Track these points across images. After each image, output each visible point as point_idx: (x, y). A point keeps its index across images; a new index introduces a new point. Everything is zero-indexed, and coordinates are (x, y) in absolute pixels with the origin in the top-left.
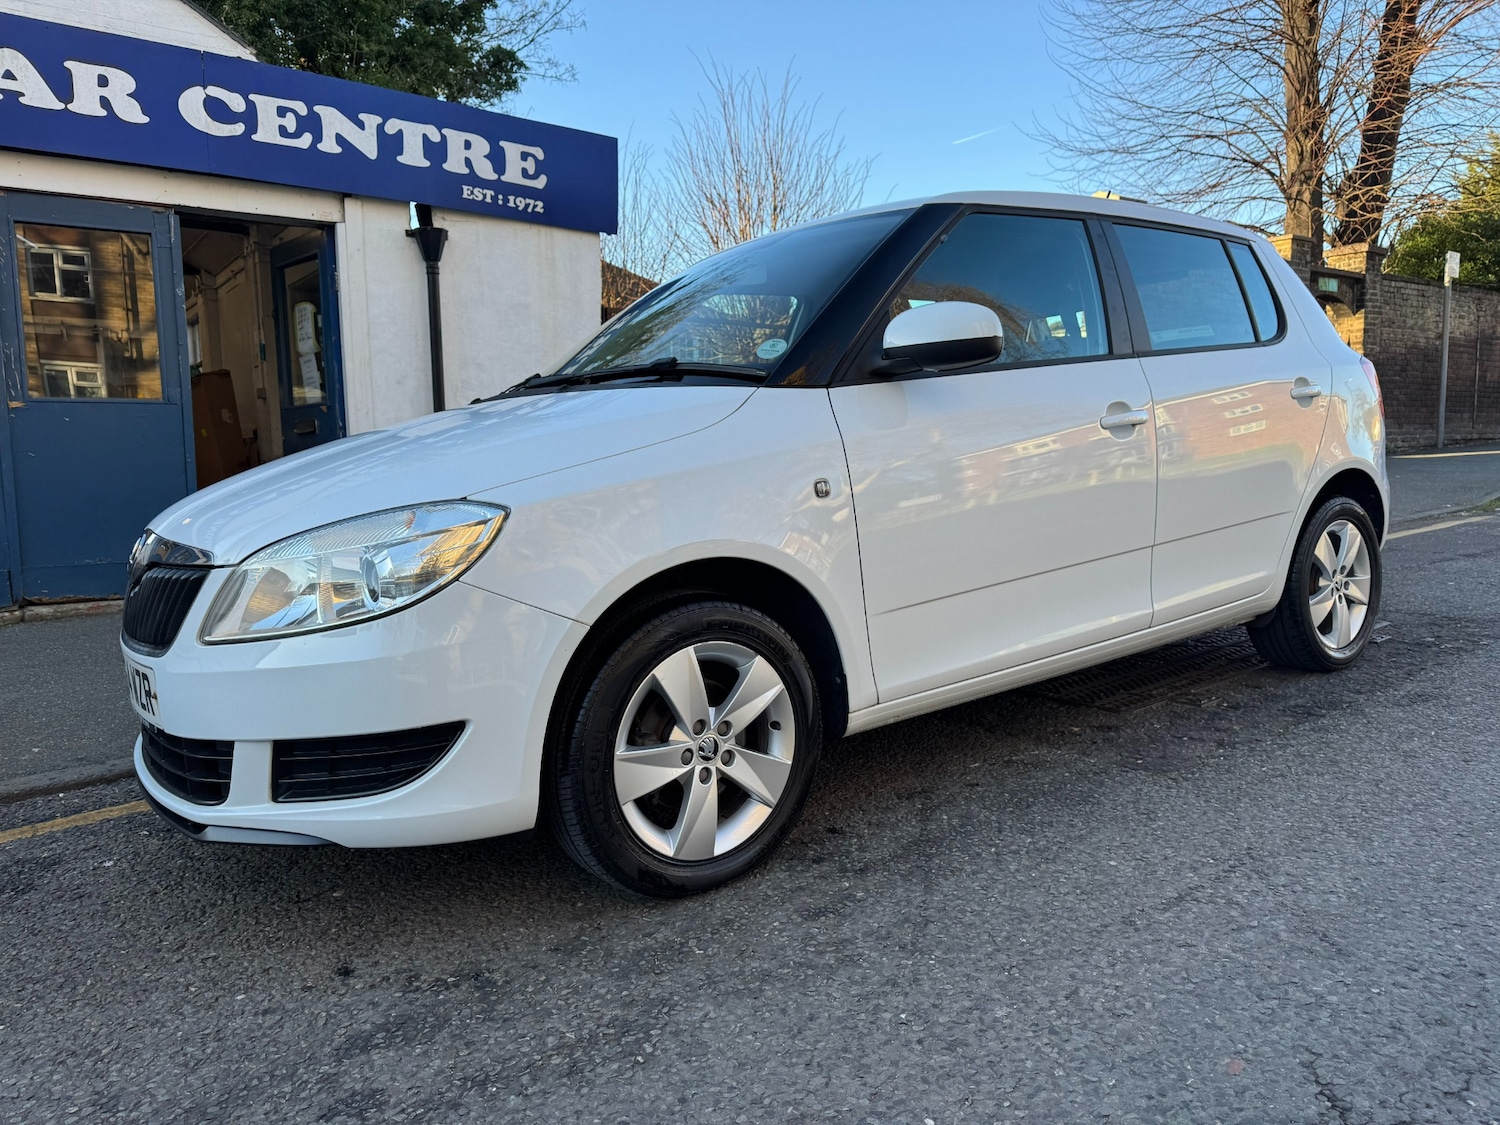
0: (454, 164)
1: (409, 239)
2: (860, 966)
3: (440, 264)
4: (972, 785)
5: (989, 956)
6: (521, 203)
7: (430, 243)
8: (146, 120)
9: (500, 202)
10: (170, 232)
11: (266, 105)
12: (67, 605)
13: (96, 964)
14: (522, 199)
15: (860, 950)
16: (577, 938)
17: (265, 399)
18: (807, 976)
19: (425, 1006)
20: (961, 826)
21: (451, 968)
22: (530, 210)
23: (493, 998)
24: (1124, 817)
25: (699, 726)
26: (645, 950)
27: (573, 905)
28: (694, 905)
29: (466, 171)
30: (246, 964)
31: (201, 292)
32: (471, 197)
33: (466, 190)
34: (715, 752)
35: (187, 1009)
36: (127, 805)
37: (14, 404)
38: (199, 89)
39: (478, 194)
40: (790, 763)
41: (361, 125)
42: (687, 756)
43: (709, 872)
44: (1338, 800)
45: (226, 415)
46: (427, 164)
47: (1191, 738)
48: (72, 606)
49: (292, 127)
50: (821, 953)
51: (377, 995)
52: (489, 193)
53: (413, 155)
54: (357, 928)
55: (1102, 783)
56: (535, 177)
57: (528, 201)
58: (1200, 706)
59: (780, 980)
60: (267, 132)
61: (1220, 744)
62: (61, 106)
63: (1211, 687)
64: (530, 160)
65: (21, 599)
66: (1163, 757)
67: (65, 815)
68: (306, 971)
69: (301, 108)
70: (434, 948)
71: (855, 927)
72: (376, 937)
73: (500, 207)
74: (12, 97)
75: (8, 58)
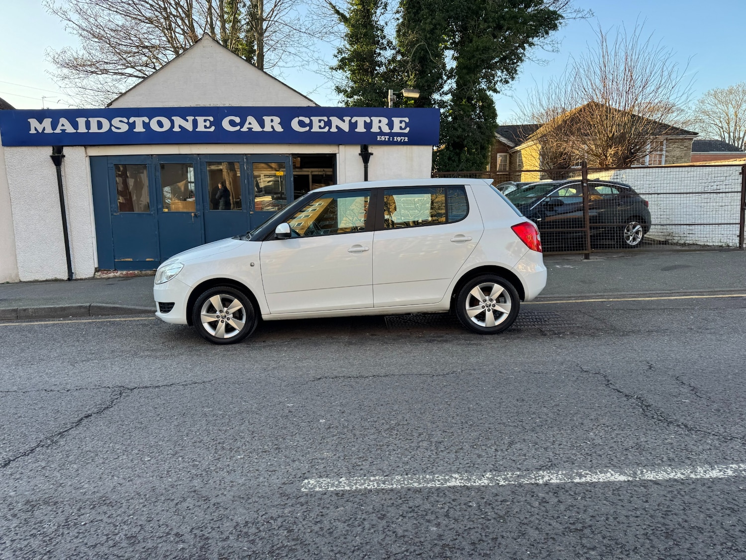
0: (375, 129)
1: (360, 155)
3: (368, 165)
6: (399, 139)
7: (366, 157)
8: (282, 130)
10: (290, 161)
11: (315, 120)
14: (399, 137)
22: (402, 141)
29: (379, 131)
32: (380, 140)
33: (378, 138)
34: (225, 316)
37: (251, 213)
38: (297, 118)
39: (383, 138)
40: (245, 323)
41: (344, 121)
42: (218, 317)
43: (220, 340)
46: (365, 130)
49: (323, 125)
52: (387, 137)
53: (361, 128)
56: (405, 129)
57: (402, 138)
60: (315, 129)
62: (262, 130)
64: (403, 122)
69: (325, 119)
73: (391, 141)
74: (250, 129)
75: (250, 119)
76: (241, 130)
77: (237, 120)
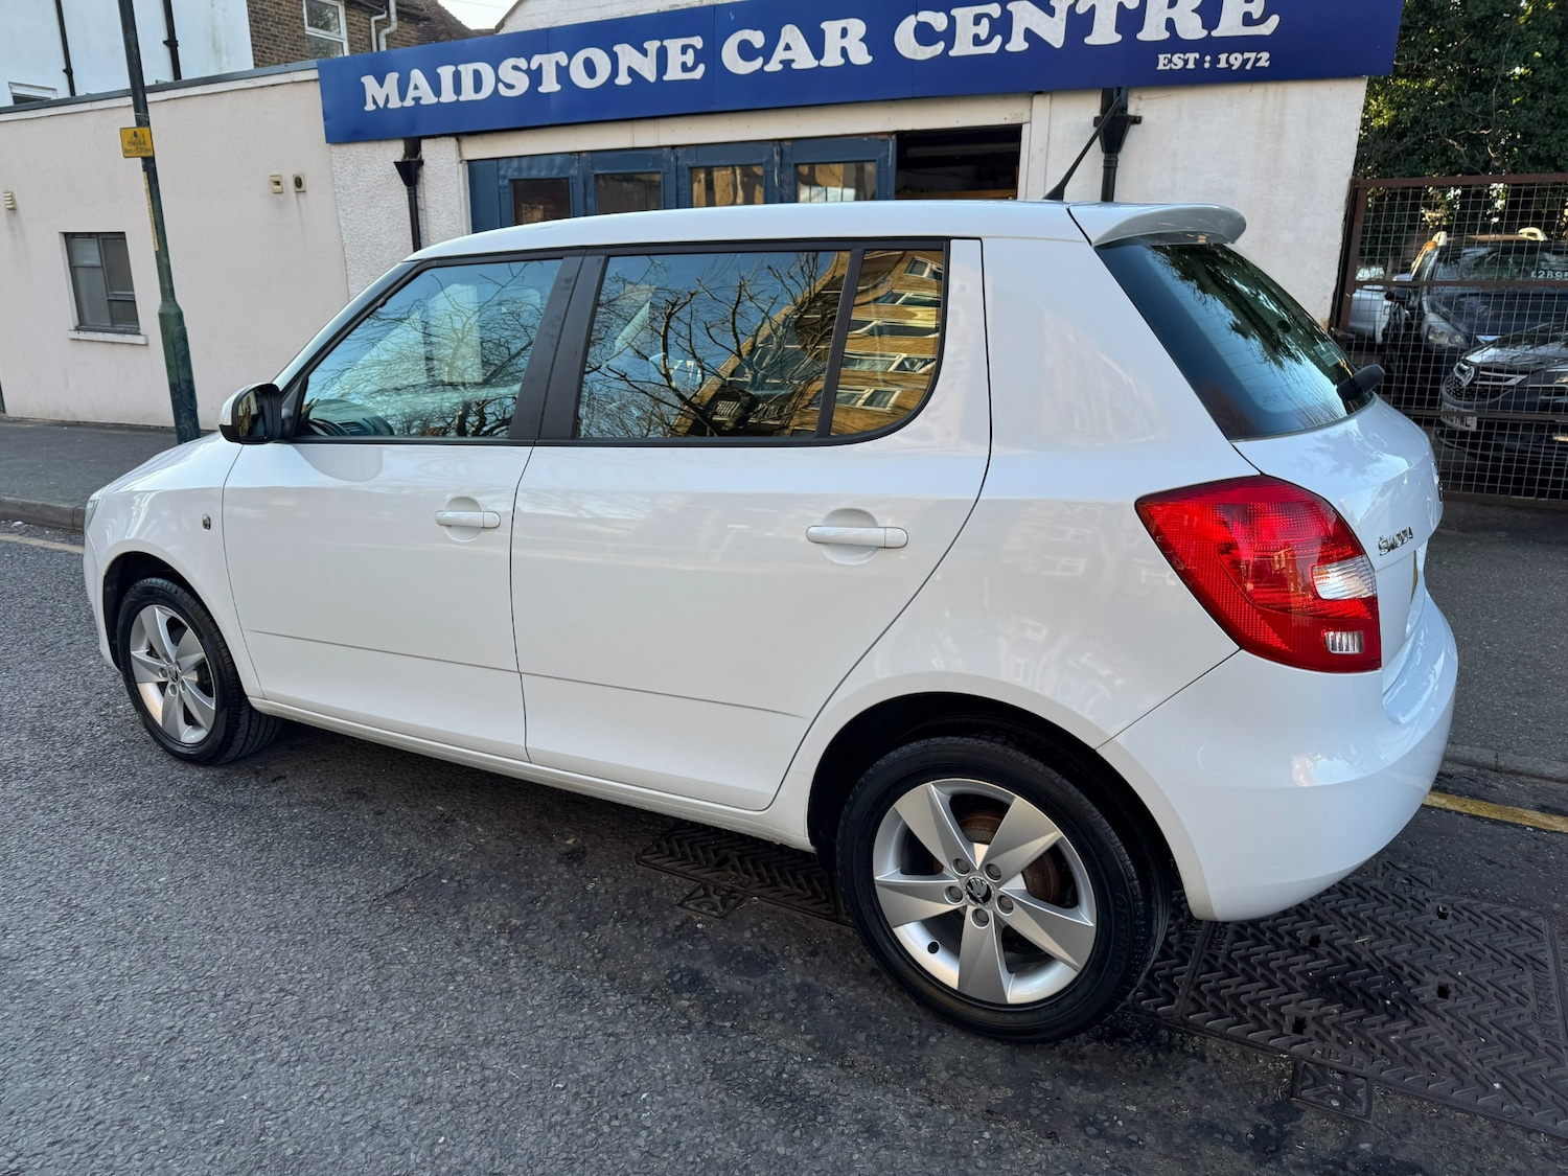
0: (1152, 31)
3: (1119, 155)
6: (1236, 60)
7: (1113, 131)
8: (870, 59)
9: (1207, 65)
10: (889, 157)
11: (965, 16)
14: (1239, 55)
22: (1248, 67)
25: (166, 657)
29: (1166, 35)
32: (1168, 68)
33: (1162, 62)
38: (913, 16)
39: (1178, 61)
40: (214, 709)
41: (1052, 13)
42: (162, 672)
46: (1118, 38)
49: (984, 35)
52: (1192, 57)
53: (1104, 33)
56: (1262, 21)
57: (1247, 55)
60: (963, 47)
62: (817, 63)
69: (995, 10)
73: (1208, 69)
74: (787, 64)
75: (789, 33)
76: (767, 68)
77: (757, 39)
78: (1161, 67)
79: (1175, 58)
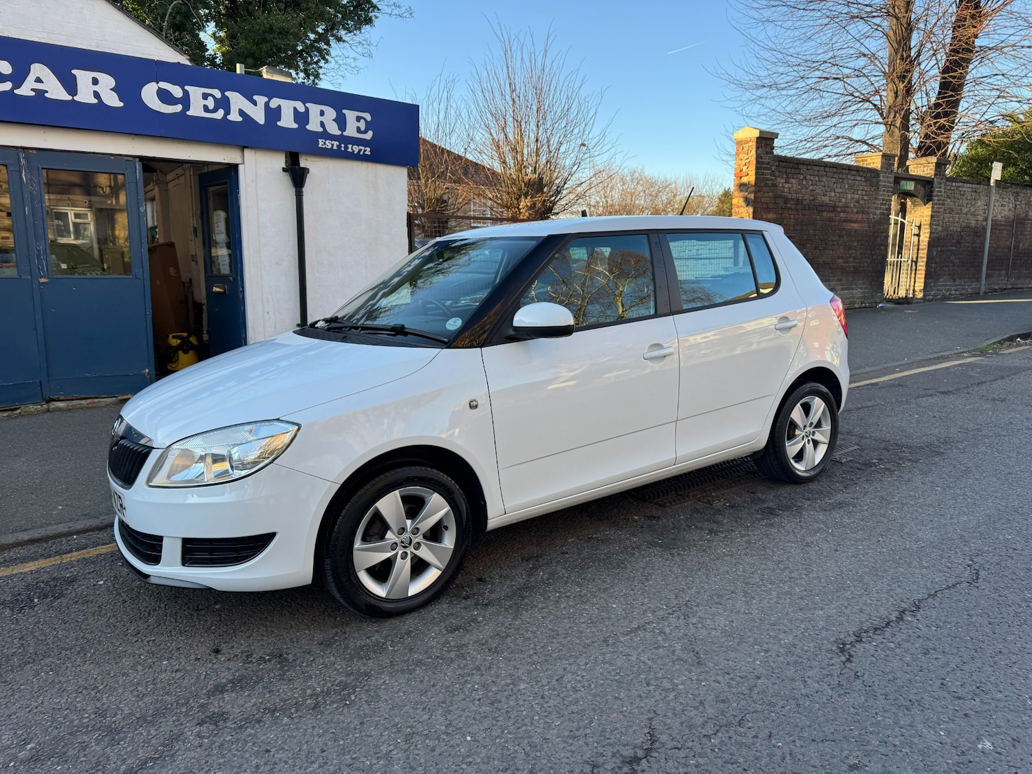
0: (313, 126)
1: (284, 173)
2: (466, 659)
3: (304, 189)
4: (563, 553)
5: (530, 656)
6: (356, 149)
7: (297, 176)
8: (121, 104)
9: (343, 149)
10: (136, 173)
11: (195, 92)
12: (75, 401)
13: (96, 642)
14: (357, 147)
15: (469, 651)
16: (333, 637)
17: (196, 262)
18: (438, 663)
19: (253, 671)
20: (548, 579)
21: (268, 651)
22: (361, 153)
23: (286, 668)
24: (634, 577)
25: (401, 531)
26: (364, 646)
27: (335, 619)
28: (395, 622)
29: (321, 130)
30: (169, 645)
31: (157, 185)
32: (324, 146)
33: (321, 143)
34: (410, 544)
35: (140, 668)
36: (110, 545)
37: (43, 280)
38: (154, 84)
39: (328, 144)
40: (453, 547)
41: (255, 103)
42: (394, 546)
43: (404, 605)
44: (752, 573)
45: (172, 271)
46: (296, 126)
47: (696, 527)
48: (78, 402)
49: (211, 107)
50: (449, 651)
51: (231, 664)
52: (336, 143)
53: (287, 121)
54: (225, 627)
55: (633, 554)
56: (365, 132)
57: (360, 147)
58: (712, 505)
59: (425, 665)
60: (196, 110)
61: (711, 532)
62: (70, 98)
63: (726, 491)
64: (362, 121)
65: (48, 398)
66: (674, 539)
67: (78, 550)
68: (198, 649)
69: (217, 93)
70: (262, 640)
71: (471, 638)
72: (234, 632)
73: (343, 152)
74: (40, 93)
75: (38, 70)
76: (16, 91)
77: (3, 69)
78: (320, 145)
79: (327, 142)
